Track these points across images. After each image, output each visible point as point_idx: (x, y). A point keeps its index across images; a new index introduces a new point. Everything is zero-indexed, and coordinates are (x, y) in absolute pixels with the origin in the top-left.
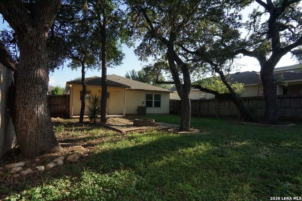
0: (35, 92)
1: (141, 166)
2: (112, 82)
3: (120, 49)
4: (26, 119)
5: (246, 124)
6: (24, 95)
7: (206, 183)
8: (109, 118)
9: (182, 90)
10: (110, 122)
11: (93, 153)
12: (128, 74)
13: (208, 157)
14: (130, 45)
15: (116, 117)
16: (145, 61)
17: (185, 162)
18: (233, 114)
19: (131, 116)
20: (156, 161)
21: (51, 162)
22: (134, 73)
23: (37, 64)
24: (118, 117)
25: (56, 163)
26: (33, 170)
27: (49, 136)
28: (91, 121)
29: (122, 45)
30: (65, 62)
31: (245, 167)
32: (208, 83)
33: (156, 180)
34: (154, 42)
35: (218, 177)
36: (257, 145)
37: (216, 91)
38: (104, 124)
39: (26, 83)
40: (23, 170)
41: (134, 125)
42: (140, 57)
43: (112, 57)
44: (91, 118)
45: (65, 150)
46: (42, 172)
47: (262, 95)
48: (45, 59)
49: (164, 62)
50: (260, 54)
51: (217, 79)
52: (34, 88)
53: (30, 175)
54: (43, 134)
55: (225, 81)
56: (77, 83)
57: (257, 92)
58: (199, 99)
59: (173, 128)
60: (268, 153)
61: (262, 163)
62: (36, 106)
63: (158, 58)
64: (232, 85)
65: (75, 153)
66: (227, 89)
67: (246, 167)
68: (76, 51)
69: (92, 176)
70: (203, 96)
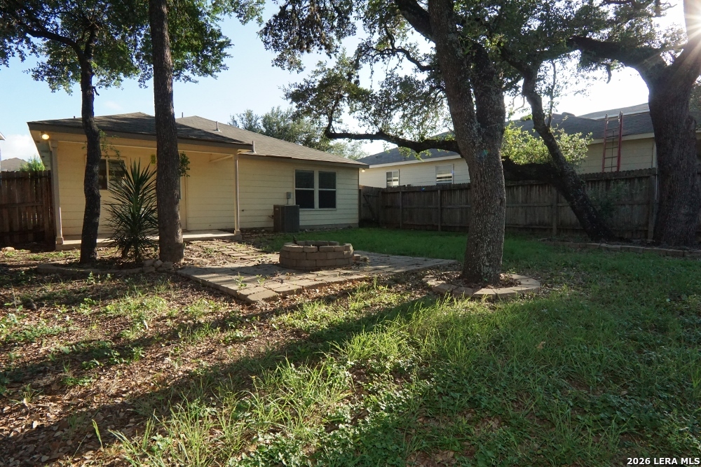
2: (194, 129)
8: (188, 242)
9: (479, 130)
10: (192, 256)
12: (235, 121)
14: (246, 14)
15: (211, 239)
16: (295, 71)
18: (537, 220)
19: (255, 233)
22: (252, 119)
24: (218, 238)
28: (124, 253)
37: (508, 157)
38: (171, 267)
41: (287, 267)
42: (278, 53)
44: (124, 246)
47: (614, 169)
55: (544, 124)
57: (601, 162)
63: (327, 67)
70: (446, 177)
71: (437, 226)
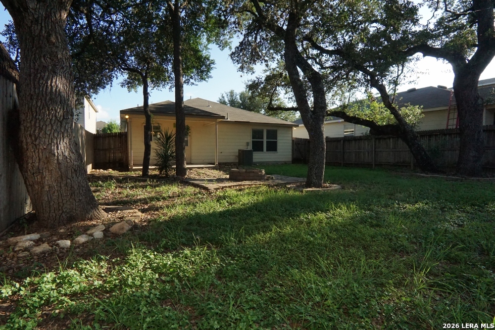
0: (51, 117)
1: (231, 241)
3: (207, 53)
4: (39, 163)
5: (423, 177)
6: (33, 123)
7: (344, 270)
8: (191, 169)
9: (311, 116)
10: (191, 175)
11: (155, 220)
12: (223, 97)
13: (351, 228)
14: (223, 45)
15: (202, 168)
16: (250, 73)
17: (309, 235)
18: (402, 160)
19: (228, 165)
20: (259, 233)
21: (83, 234)
22: (233, 96)
23: (50, 68)
24: (206, 167)
25: (91, 235)
26: (52, 247)
27: (81, 192)
28: (160, 173)
29: (210, 46)
30: (117, 78)
31: (418, 244)
32: (359, 107)
33: (254, 264)
34: (263, 39)
35: (367, 260)
36: (442, 209)
37: (372, 121)
38: (181, 178)
39: (35, 101)
40: (34, 245)
41: (231, 179)
42: (240, 65)
43: (194, 67)
44: (161, 170)
45: (110, 216)
46: (65, 249)
47: (454, 127)
48: (64, 60)
49: (281, 74)
50: (455, 51)
51: (374, 101)
52: (49, 110)
53: (45, 253)
54: (71, 189)
55: (389, 102)
56: (136, 111)
57: (446, 122)
58: (343, 136)
59: (296, 183)
60: (462, 222)
61: (450, 238)
62: (55, 142)
63: (271, 67)
64: (401, 110)
65: (124, 220)
66: (392, 117)
67: (421, 243)
68: (133, 58)
69: (145, 257)
70: (350, 132)
71: (341, 163)
